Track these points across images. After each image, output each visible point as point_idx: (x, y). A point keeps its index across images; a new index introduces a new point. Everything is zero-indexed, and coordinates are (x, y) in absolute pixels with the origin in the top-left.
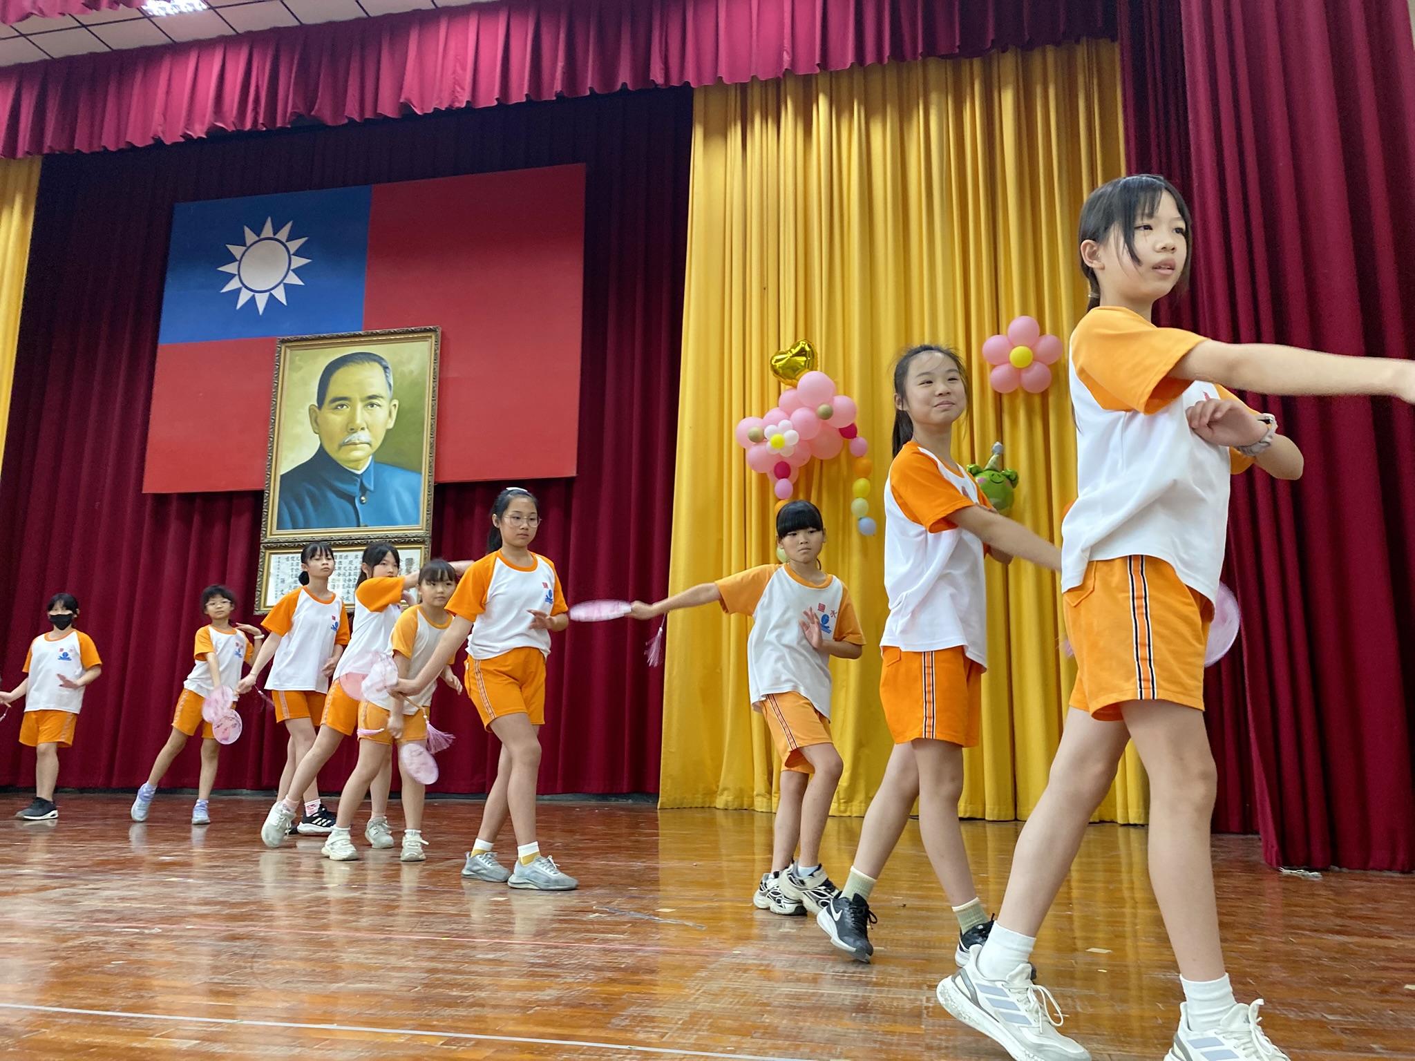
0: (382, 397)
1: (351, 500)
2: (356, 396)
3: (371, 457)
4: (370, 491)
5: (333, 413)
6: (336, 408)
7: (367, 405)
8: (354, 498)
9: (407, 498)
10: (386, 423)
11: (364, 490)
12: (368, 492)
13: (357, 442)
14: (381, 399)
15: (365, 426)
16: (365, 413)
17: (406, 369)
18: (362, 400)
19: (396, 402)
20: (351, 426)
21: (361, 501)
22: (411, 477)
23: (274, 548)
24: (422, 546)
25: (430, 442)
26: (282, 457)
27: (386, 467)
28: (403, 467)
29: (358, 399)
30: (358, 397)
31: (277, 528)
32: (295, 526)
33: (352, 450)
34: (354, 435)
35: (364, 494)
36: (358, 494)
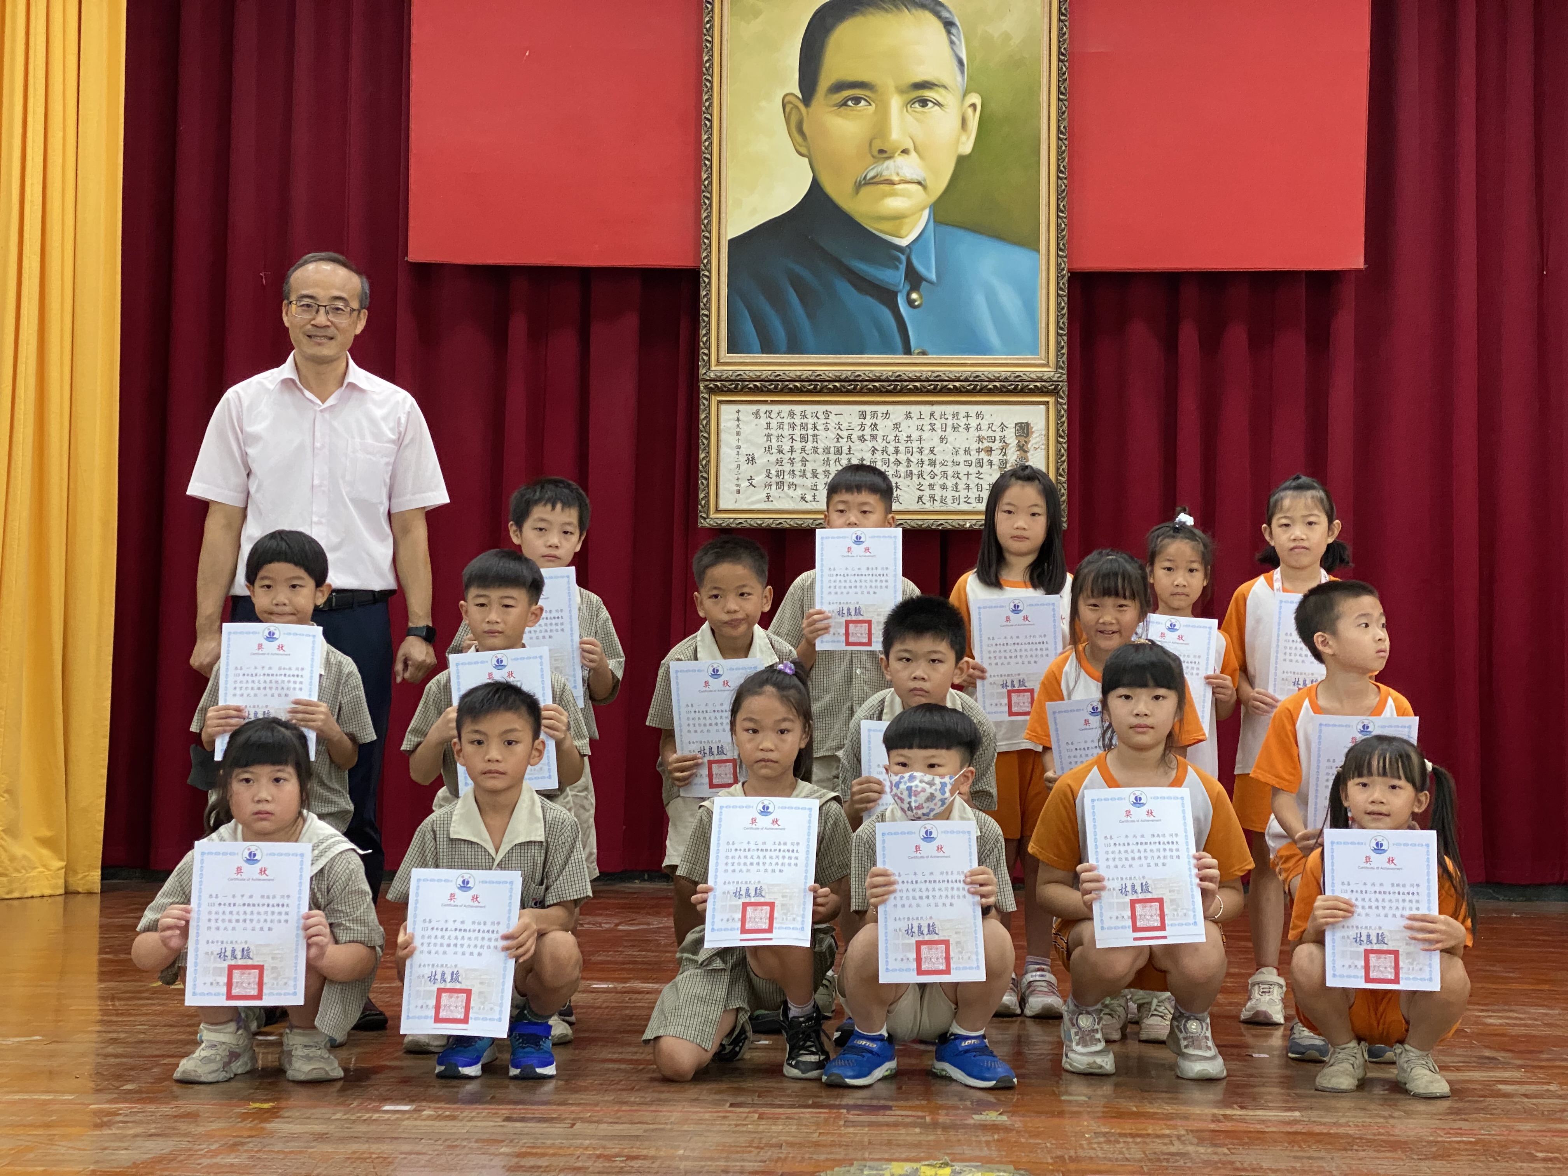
0: (945, 87)
1: (888, 297)
2: (886, 82)
3: (926, 213)
4: (931, 283)
5: (838, 115)
6: (844, 104)
7: (912, 102)
8: (895, 294)
9: (1009, 300)
10: (958, 141)
11: (915, 279)
12: (924, 283)
13: (896, 178)
14: (942, 90)
15: (910, 146)
16: (909, 118)
17: (996, 30)
18: (901, 91)
19: (976, 99)
20: (878, 145)
21: (910, 303)
22: (1019, 256)
23: (730, 391)
24: (1051, 400)
25: (1058, 186)
26: (730, 202)
27: (960, 233)
28: (999, 236)
29: (892, 89)
30: (891, 84)
31: (730, 351)
32: (768, 347)
33: (885, 195)
34: (887, 163)
35: (915, 288)
36: (902, 287)
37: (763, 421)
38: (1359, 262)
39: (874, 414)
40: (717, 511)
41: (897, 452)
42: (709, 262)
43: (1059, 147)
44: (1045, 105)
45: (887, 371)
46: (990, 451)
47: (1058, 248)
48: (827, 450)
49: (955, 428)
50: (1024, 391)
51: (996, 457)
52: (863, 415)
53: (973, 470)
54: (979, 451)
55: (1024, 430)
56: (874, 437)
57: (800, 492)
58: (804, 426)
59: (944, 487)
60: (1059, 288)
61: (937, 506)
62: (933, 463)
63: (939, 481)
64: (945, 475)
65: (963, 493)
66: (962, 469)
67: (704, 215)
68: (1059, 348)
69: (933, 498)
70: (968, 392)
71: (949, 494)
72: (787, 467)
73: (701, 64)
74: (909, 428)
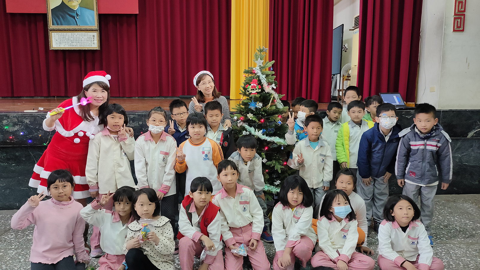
1: (74, 17)
3: (78, 5)
4: (80, 15)
9: (91, 18)
11: (77, 15)
13: (74, 0)
21: (77, 18)
22: (92, 11)
23: (53, 31)
24: (97, 32)
25: (96, 1)
26: (51, 4)
27: (83, 8)
28: (88, 9)
31: (53, 25)
32: (58, 25)
33: (72, 3)
35: (78, 16)
36: (76, 16)
37: (58, 35)
38: (138, 13)
39: (73, 34)
40: (52, 47)
41: (77, 39)
42: (48, 12)
45: (74, 28)
46: (89, 39)
48: (67, 39)
49: (84, 36)
50: (93, 31)
51: (90, 40)
52: (72, 34)
53: (87, 42)
54: (88, 39)
55: (94, 36)
56: (73, 37)
57: (64, 45)
58: (64, 36)
59: (83, 44)
61: (82, 47)
62: (81, 41)
63: (83, 43)
64: (83, 42)
65: (86, 45)
66: (86, 42)
67: (47, 6)
69: (82, 45)
70: (85, 31)
71: (84, 45)
72: (62, 41)
74: (78, 36)
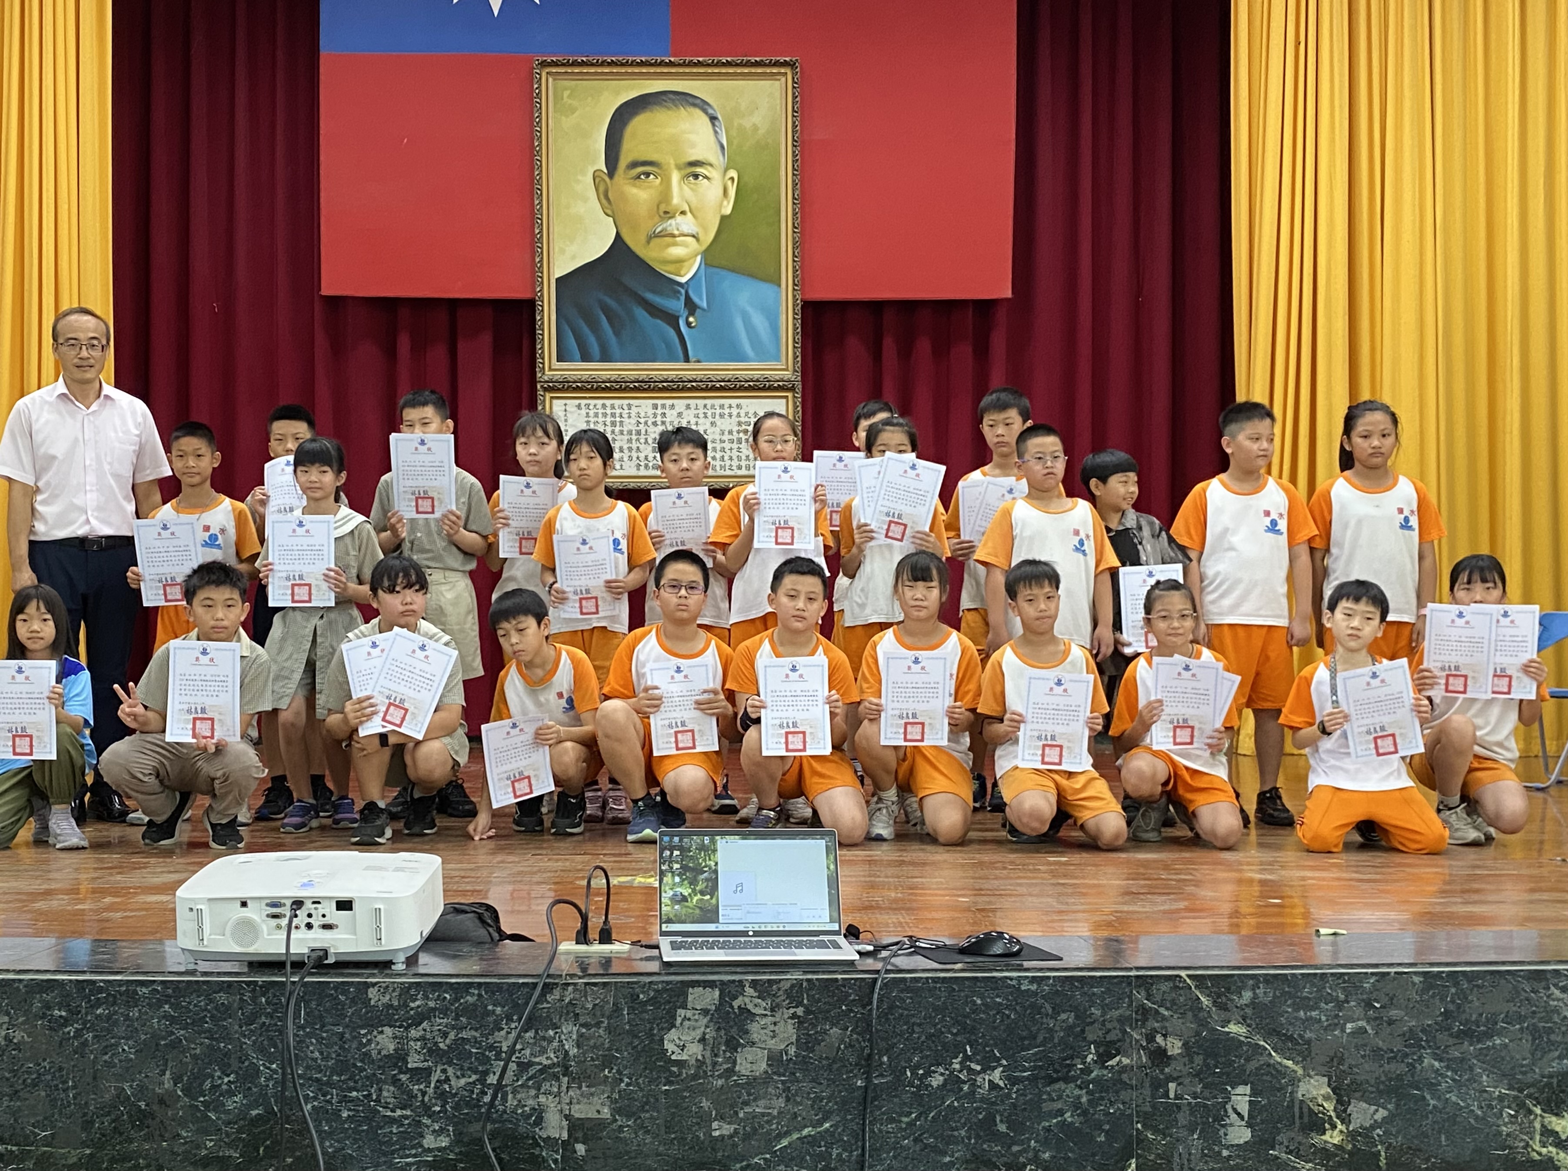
0: (711, 165)
1: (672, 320)
2: (668, 159)
3: (699, 258)
4: (703, 310)
5: (634, 186)
6: (639, 177)
7: (688, 176)
8: (677, 318)
9: (759, 321)
10: (721, 206)
11: (691, 307)
12: (698, 311)
13: (676, 232)
14: (709, 168)
15: (687, 209)
16: (686, 188)
17: (747, 123)
18: (679, 168)
19: (733, 173)
20: (663, 208)
21: (689, 324)
22: (766, 289)
23: (559, 390)
24: (790, 395)
25: (794, 238)
26: (556, 250)
27: (724, 273)
28: (752, 276)
29: (673, 166)
30: (672, 162)
31: (559, 360)
32: (586, 357)
33: (669, 245)
34: (672, 221)
35: (692, 313)
36: (684, 313)
37: (584, 412)
38: (1009, 294)
39: (663, 406)
42: (542, 295)
43: (794, 210)
44: (784, 178)
45: (672, 375)
47: (794, 284)
48: (630, 432)
49: (722, 416)
50: (770, 389)
52: (655, 407)
53: (735, 446)
54: (738, 432)
58: (613, 415)
60: (795, 313)
65: (728, 463)
66: (727, 446)
67: (538, 260)
68: (795, 357)
70: (730, 390)
73: (533, 147)
74: (689, 416)
